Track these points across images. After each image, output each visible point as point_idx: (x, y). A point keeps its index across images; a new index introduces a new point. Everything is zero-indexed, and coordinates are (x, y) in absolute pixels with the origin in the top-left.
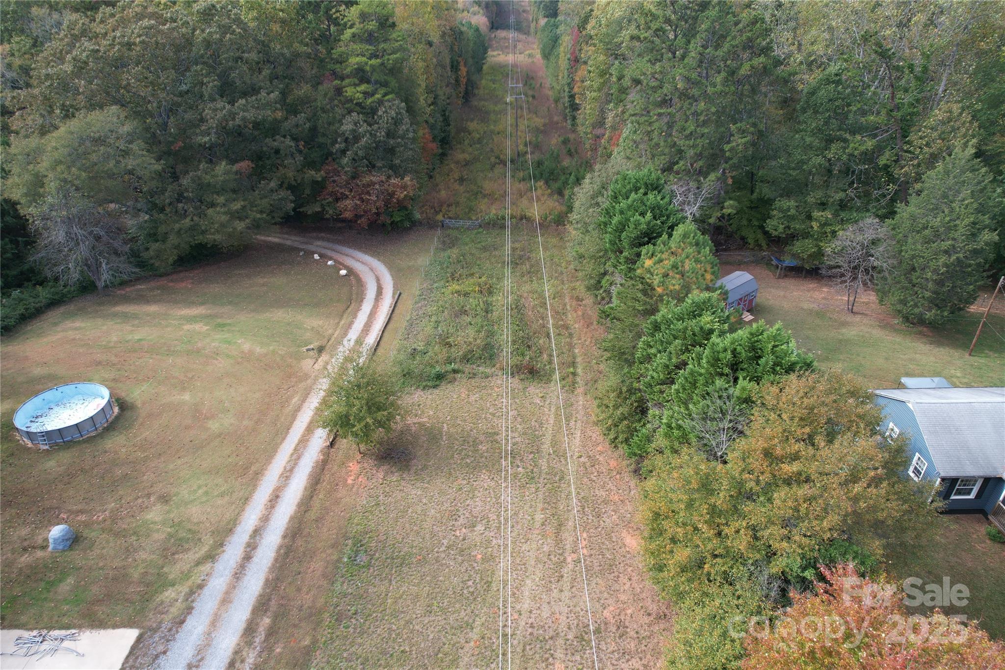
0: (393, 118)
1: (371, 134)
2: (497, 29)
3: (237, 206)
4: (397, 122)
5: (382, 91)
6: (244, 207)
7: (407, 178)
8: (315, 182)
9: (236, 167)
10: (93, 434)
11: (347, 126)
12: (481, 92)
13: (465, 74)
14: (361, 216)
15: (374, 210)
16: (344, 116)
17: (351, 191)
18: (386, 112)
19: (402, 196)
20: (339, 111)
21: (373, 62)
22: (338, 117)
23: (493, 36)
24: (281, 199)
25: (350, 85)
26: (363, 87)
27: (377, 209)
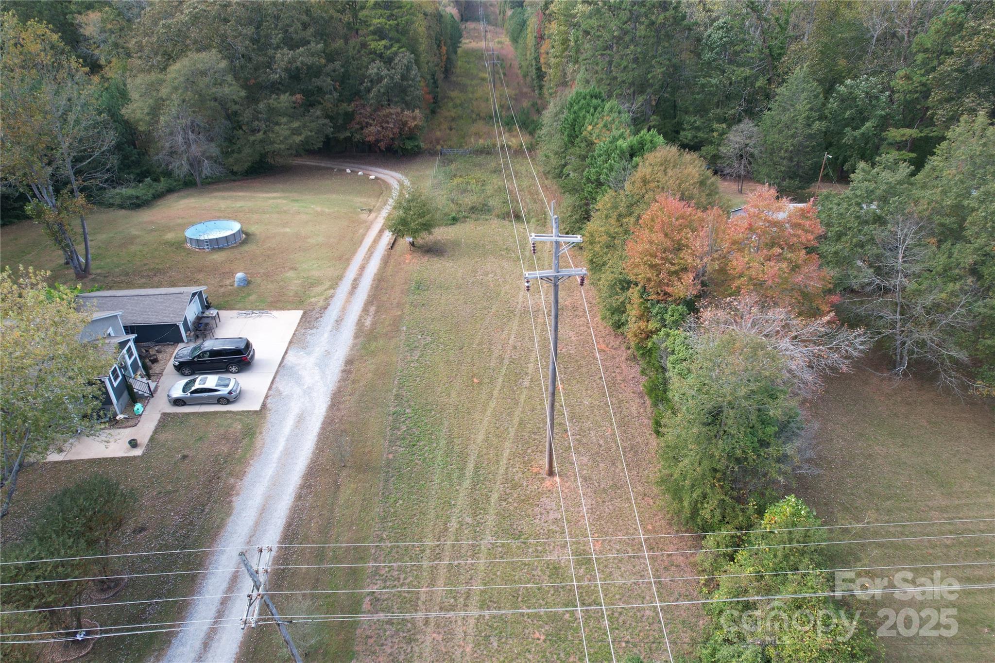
0: (405, 65)
1: (390, 76)
2: (467, 21)
3: (296, 124)
4: (408, 68)
5: (397, 46)
6: (299, 127)
7: (417, 111)
8: (346, 114)
9: (294, 98)
10: (235, 245)
11: (373, 70)
12: (458, 71)
13: (445, 52)
14: (381, 140)
15: (391, 136)
16: (369, 64)
17: (374, 120)
18: (400, 61)
19: (413, 125)
20: (365, 59)
21: (391, 22)
22: (365, 64)
23: (463, 27)
24: (323, 125)
25: (373, 40)
26: (383, 42)
27: (393, 134)
